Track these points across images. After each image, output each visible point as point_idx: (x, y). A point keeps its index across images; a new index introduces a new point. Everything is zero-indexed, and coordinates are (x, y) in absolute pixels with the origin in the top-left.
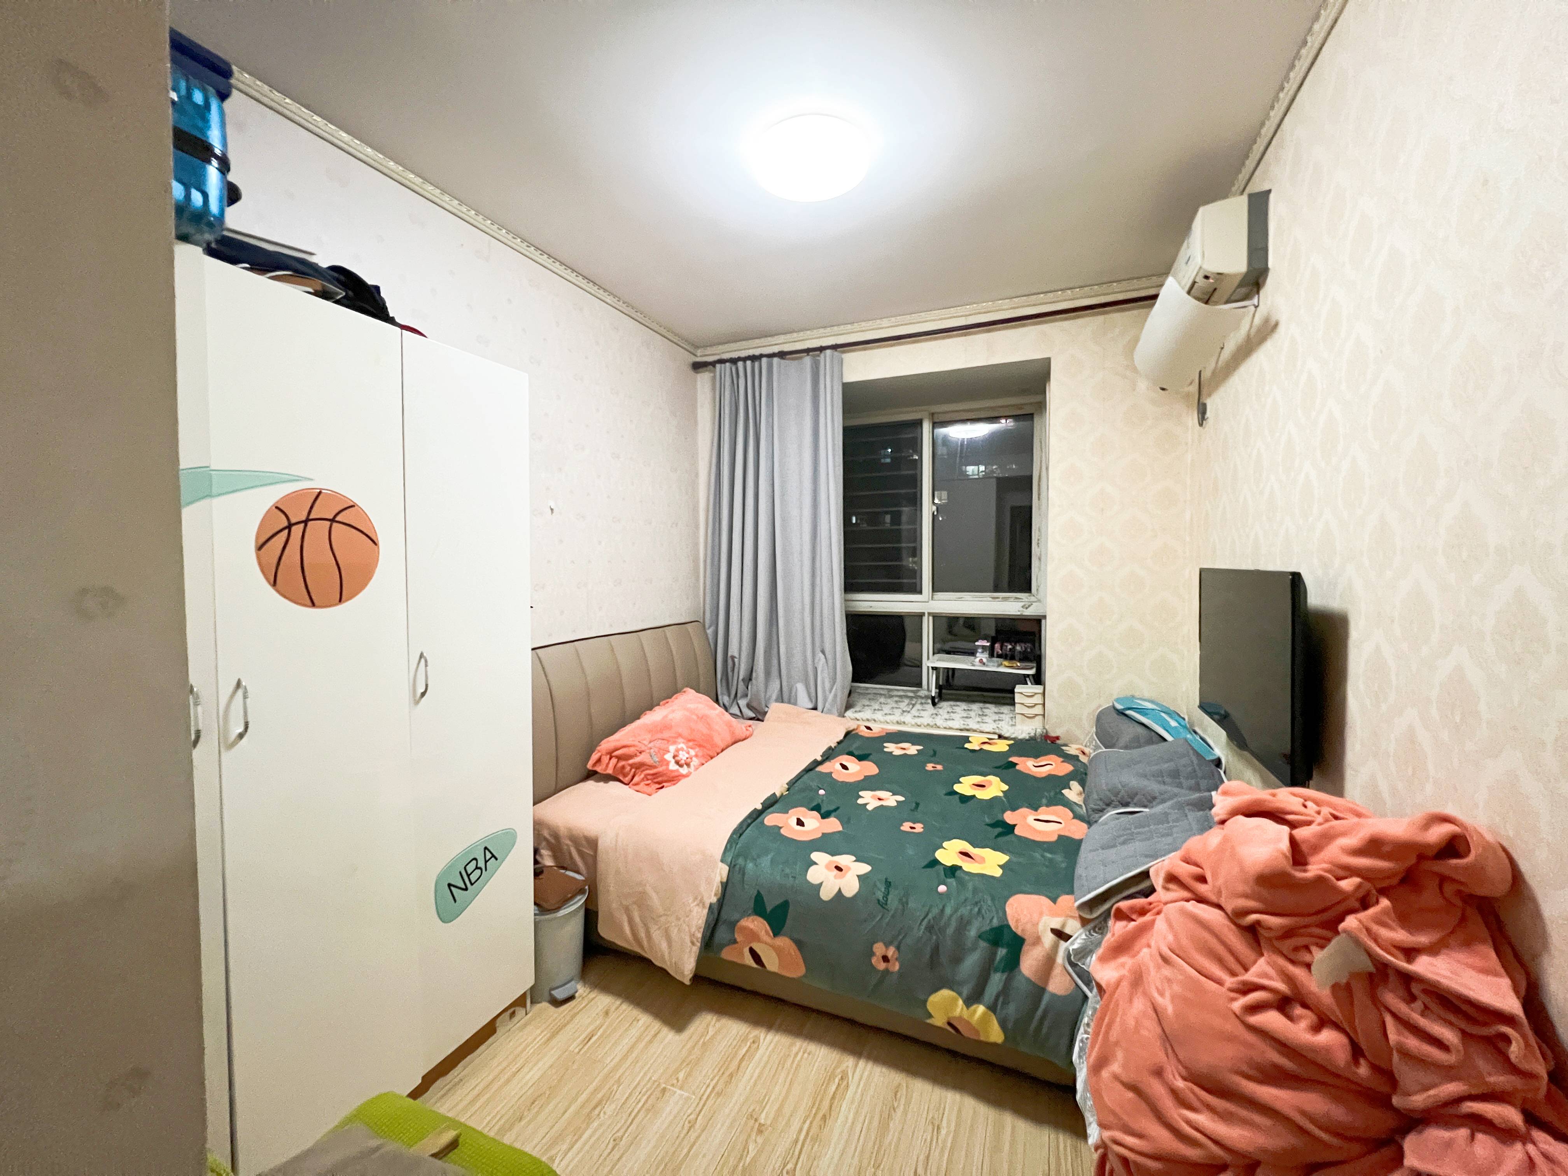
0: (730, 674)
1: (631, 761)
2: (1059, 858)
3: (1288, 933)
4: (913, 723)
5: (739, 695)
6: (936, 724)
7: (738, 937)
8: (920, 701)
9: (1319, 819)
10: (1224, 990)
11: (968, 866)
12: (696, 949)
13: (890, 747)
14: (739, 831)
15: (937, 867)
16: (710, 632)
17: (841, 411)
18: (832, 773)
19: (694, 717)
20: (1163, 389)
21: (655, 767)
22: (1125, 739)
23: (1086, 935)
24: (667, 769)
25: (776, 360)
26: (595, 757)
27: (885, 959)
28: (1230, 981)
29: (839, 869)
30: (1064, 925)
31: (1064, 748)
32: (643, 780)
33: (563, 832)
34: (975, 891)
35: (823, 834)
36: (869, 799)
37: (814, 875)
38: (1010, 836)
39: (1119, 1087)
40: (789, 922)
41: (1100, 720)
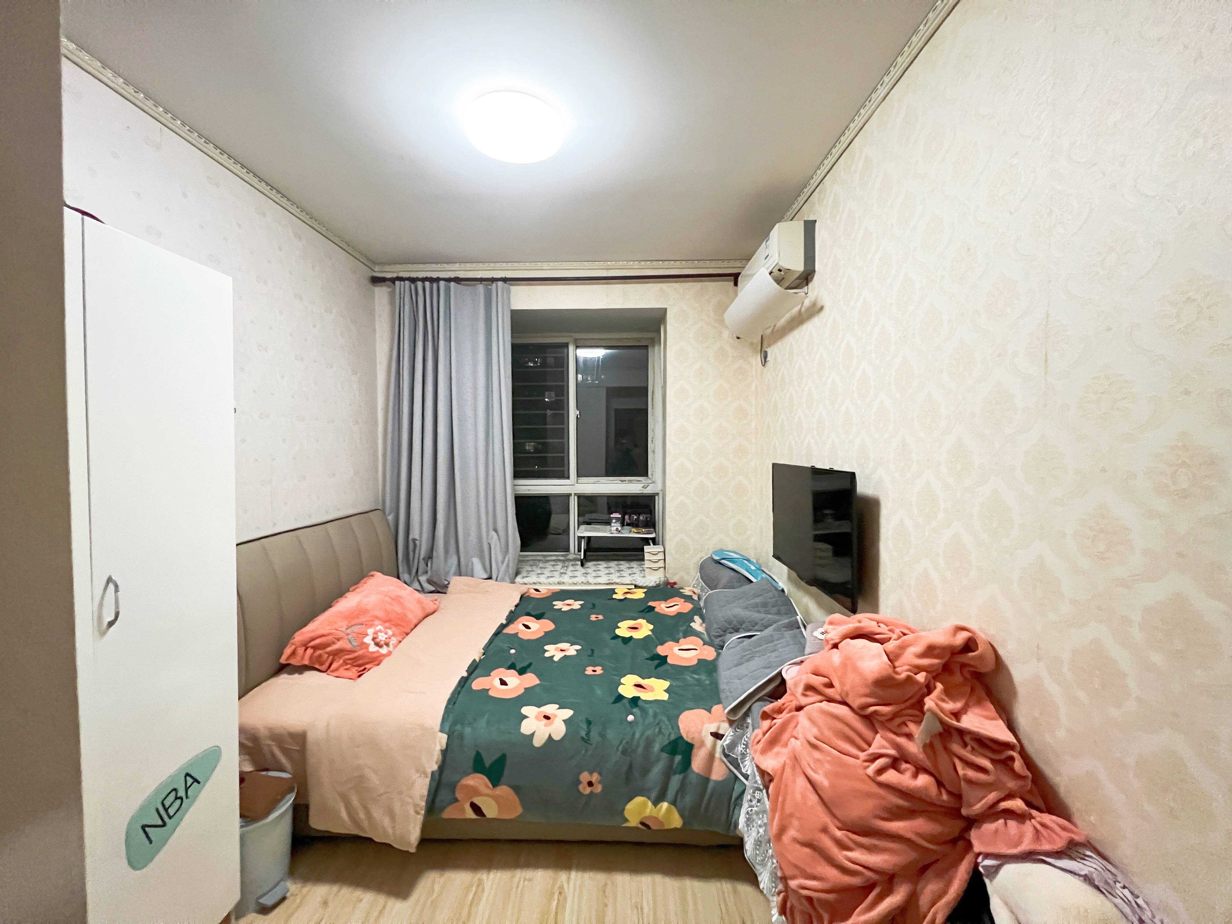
0: (411, 554)
1: (329, 649)
2: (703, 677)
3: (895, 715)
4: (571, 582)
5: (420, 572)
6: (588, 582)
7: (459, 795)
8: (571, 563)
9: (894, 636)
10: (858, 762)
11: (645, 696)
12: (420, 818)
13: (558, 605)
14: (452, 701)
15: (625, 701)
16: (390, 518)
17: (510, 332)
18: (518, 633)
19: (387, 599)
20: (738, 338)
21: (354, 652)
22: (723, 581)
23: (733, 732)
24: (368, 652)
25: (452, 284)
26: (288, 651)
27: (590, 784)
28: (863, 755)
29: (547, 718)
30: (719, 728)
31: (681, 591)
32: (341, 665)
33: (263, 732)
34: (655, 715)
35: (525, 689)
36: (553, 651)
37: (526, 728)
38: (666, 665)
39: (798, 846)
40: (506, 772)
41: (702, 568)
